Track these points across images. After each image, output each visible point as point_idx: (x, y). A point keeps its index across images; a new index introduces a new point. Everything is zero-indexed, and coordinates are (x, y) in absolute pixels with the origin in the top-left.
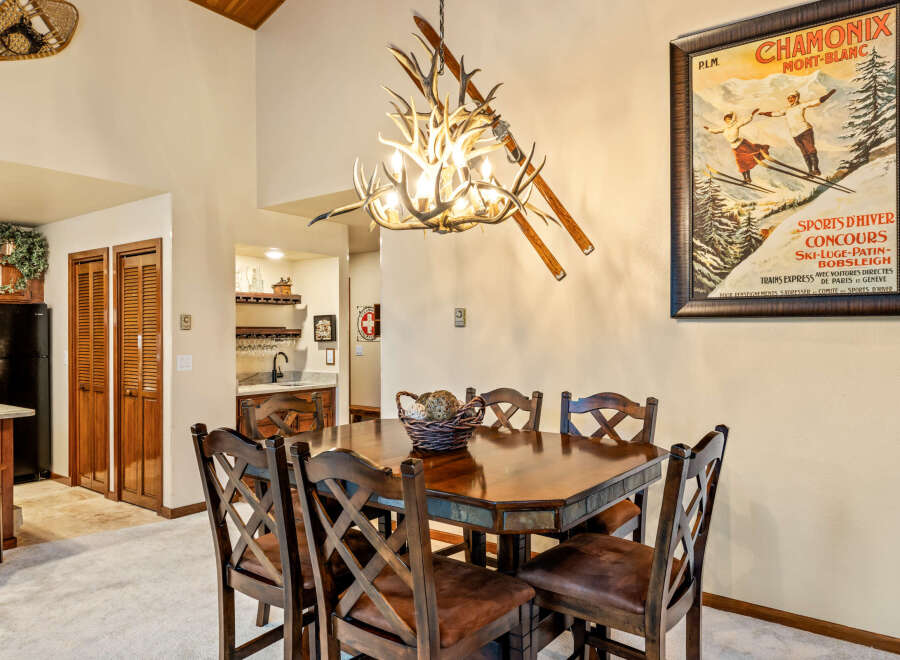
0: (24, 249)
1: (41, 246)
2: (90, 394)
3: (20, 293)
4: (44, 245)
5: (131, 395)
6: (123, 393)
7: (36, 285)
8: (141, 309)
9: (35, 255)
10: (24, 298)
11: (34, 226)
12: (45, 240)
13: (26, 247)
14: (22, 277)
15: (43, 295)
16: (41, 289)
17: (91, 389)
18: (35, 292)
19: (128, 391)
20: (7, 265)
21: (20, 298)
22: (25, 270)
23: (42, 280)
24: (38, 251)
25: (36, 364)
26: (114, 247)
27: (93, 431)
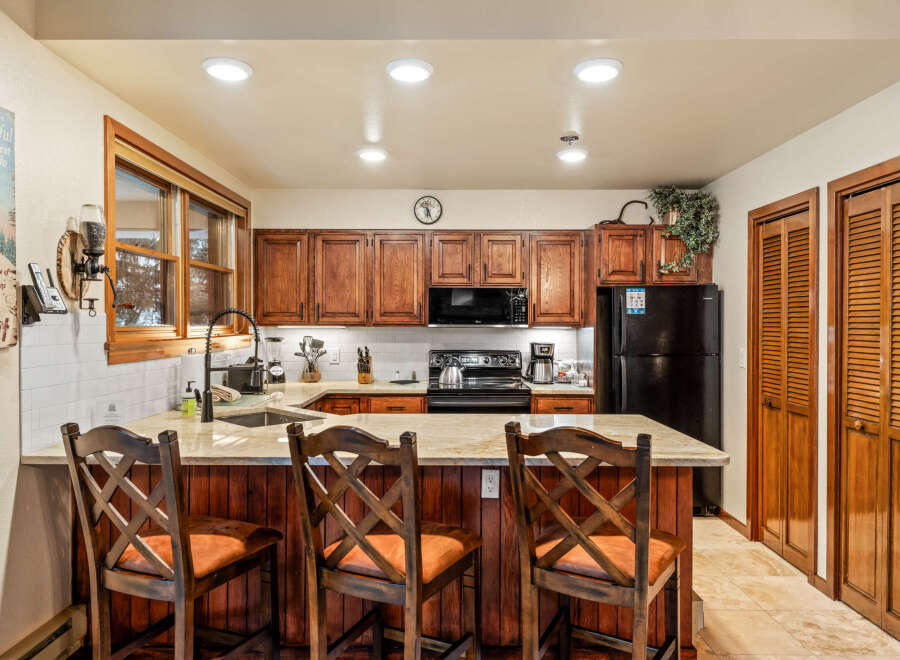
0: (691, 214)
1: (711, 209)
2: (781, 415)
3: (685, 273)
4: (714, 207)
5: (863, 429)
6: (845, 423)
7: (703, 260)
8: (889, 281)
9: (703, 221)
10: (689, 278)
11: (699, 185)
12: (715, 200)
13: (692, 211)
14: (688, 251)
15: (711, 273)
16: (709, 265)
17: (784, 406)
18: (702, 270)
19: (857, 423)
20: (671, 237)
21: (685, 278)
22: (692, 242)
23: (710, 254)
24: (706, 216)
25: (702, 364)
26: (830, 185)
27: (786, 472)
